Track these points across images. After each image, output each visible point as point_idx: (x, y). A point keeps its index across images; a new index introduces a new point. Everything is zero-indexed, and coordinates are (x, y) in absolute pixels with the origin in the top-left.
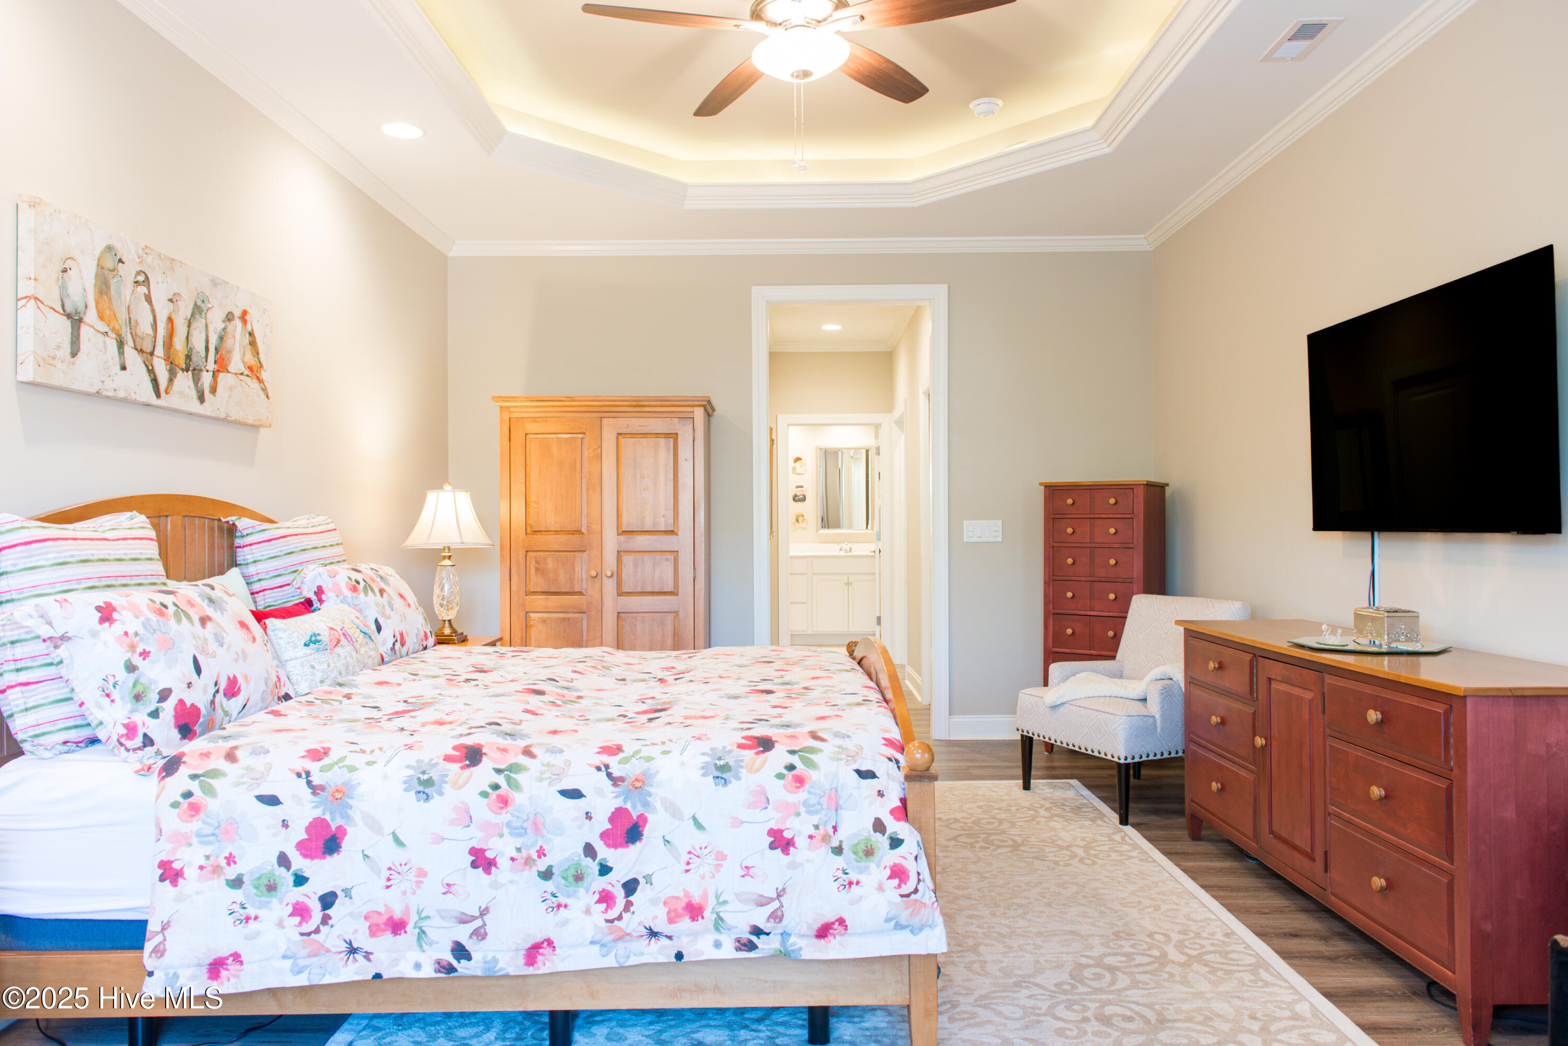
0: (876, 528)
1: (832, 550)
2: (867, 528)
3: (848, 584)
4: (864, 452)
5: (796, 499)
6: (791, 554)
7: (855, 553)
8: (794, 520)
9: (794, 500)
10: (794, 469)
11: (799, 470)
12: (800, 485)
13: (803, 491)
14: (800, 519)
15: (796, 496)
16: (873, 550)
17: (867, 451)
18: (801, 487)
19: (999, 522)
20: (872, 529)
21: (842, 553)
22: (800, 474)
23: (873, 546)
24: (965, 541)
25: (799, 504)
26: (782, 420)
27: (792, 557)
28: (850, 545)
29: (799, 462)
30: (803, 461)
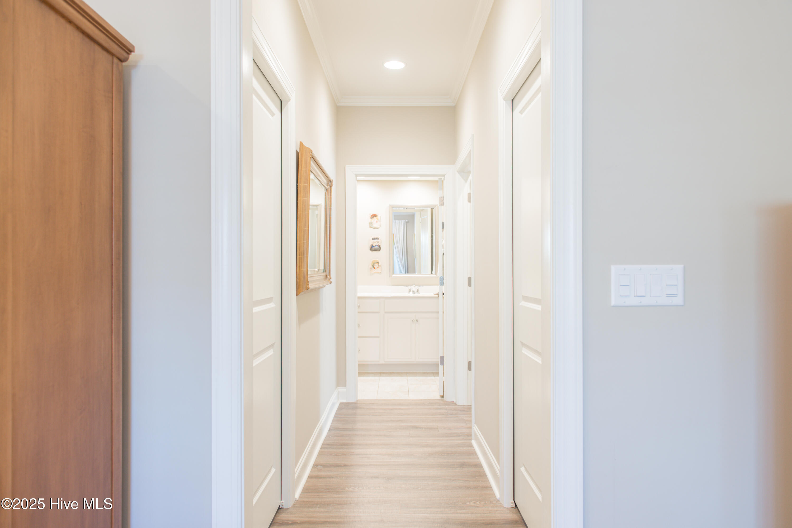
0: (440, 274)
1: (402, 292)
2: (432, 273)
3: (415, 321)
4: (429, 210)
5: (372, 248)
6: (359, 295)
7: (421, 294)
8: (371, 266)
9: (371, 249)
10: (371, 224)
11: (375, 225)
12: (375, 237)
13: (378, 242)
14: (376, 266)
15: (372, 246)
16: (437, 293)
17: (432, 209)
18: (377, 239)
19: (679, 268)
20: (436, 274)
21: (411, 295)
22: (375, 228)
23: (436, 289)
24: (613, 303)
25: (375, 252)
26: (351, 170)
27: (359, 298)
28: (417, 287)
29: (375, 218)
30: (378, 217)
